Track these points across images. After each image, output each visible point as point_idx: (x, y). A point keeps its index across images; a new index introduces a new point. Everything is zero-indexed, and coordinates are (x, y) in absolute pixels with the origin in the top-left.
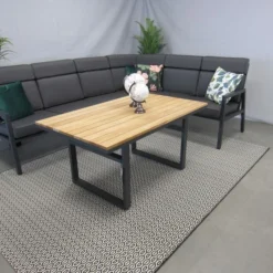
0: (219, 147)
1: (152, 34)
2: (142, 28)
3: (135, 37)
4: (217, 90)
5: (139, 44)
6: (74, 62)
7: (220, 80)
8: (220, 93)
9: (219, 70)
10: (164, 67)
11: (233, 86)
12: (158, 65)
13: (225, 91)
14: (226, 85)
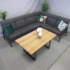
0: (59, 42)
1: (45, 5)
2: (43, 3)
3: (41, 5)
4: (60, 27)
5: (41, 7)
6: (24, 16)
7: (62, 25)
8: (61, 28)
9: (62, 21)
10: (48, 17)
11: (65, 27)
12: (46, 16)
13: (63, 28)
14: (63, 27)
